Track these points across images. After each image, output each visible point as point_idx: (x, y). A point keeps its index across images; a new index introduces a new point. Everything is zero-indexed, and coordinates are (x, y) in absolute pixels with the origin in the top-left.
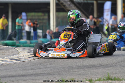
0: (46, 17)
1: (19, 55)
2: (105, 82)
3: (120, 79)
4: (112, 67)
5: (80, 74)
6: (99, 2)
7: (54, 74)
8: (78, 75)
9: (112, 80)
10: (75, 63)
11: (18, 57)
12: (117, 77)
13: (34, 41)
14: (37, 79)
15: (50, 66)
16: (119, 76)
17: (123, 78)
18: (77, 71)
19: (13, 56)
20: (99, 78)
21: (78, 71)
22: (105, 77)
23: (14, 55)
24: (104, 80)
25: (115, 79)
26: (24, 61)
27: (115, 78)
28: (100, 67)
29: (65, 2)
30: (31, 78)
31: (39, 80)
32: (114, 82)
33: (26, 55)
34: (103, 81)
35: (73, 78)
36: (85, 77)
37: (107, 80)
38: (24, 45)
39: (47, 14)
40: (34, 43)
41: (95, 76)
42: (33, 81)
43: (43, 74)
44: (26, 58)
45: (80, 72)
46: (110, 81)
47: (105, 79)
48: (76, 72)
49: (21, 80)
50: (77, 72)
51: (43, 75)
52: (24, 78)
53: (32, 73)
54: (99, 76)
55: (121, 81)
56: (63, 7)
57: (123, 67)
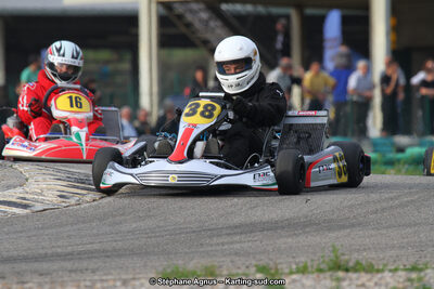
0: (126, 66)
1: (28, 190)
2: (322, 276)
3: (376, 267)
4: (348, 230)
5: (236, 254)
6: (309, 11)
7: (147, 253)
8: (230, 254)
9: (347, 270)
11: (21, 195)
12: (364, 263)
14: (87, 270)
15: (134, 225)
16: (373, 259)
17: (385, 265)
18: (227, 243)
19: (6, 193)
20: (301, 265)
21: (232, 243)
22: (324, 262)
23: (9, 187)
24: (321, 271)
25: (357, 268)
26: (45, 210)
27: (358, 263)
28: (307, 230)
29: (191, 11)
30: (68, 265)
31: (94, 272)
32: (353, 275)
33: (49, 190)
34: (315, 275)
35: (213, 266)
36: (254, 262)
37: (330, 269)
39: (128, 56)
41: (291, 260)
42: (73, 275)
43: (107, 251)
44: (51, 198)
45: (237, 246)
46: (341, 274)
47: (322, 266)
48: (223, 244)
49: (35, 272)
50: (226, 247)
51: (108, 257)
52: (45, 266)
53: (69, 250)
54: (303, 260)
55: (379, 275)
56: (183, 30)
57: (387, 228)
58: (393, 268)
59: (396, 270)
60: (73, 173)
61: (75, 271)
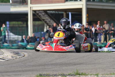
0: (25, 25)
1: (4, 55)
3: (86, 74)
4: (79, 65)
5: (54, 71)
6: (68, 13)
7: (32, 71)
8: (52, 71)
9: (80, 75)
10: (49, 62)
11: (3, 57)
12: (83, 73)
13: (15, 45)
15: (29, 64)
16: (85, 72)
17: (89, 74)
18: (51, 68)
21: (52, 68)
22: (74, 73)
25: (82, 74)
26: (8, 60)
28: (70, 65)
29: (40, 13)
30: (14, 73)
31: (20, 75)
33: (9, 55)
36: (58, 73)
38: (7, 47)
39: (25, 23)
40: (15, 46)
41: (66, 72)
44: (10, 57)
45: (53, 69)
46: (78, 76)
48: (50, 68)
49: (6, 75)
51: (23, 71)
52: (9, 74)
53: (14, 70)
54: (69, 72)
55: (87, 76)
56: (39, 17)
57: (88, 64)
58: (90, 74)
59: (91, 75)
60: (15, 51)
61: (16, 75)
